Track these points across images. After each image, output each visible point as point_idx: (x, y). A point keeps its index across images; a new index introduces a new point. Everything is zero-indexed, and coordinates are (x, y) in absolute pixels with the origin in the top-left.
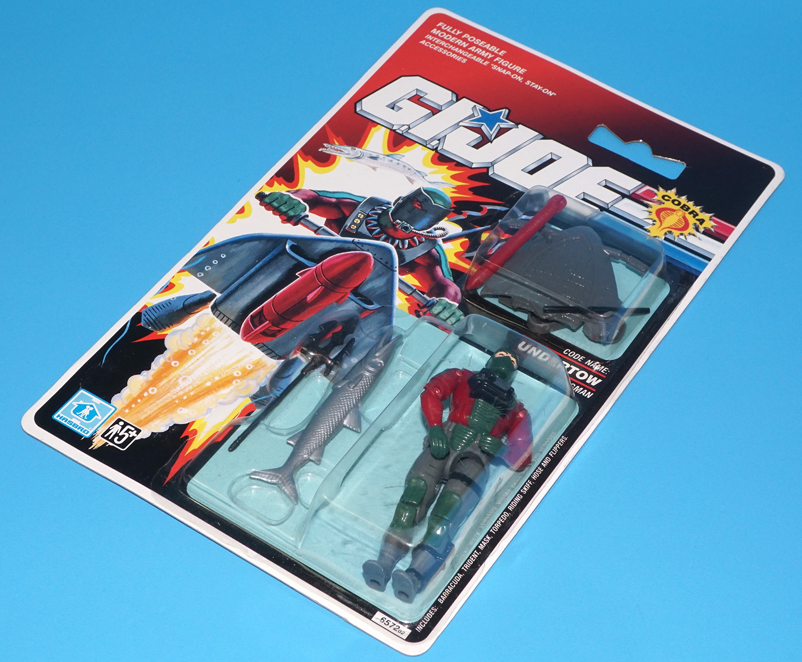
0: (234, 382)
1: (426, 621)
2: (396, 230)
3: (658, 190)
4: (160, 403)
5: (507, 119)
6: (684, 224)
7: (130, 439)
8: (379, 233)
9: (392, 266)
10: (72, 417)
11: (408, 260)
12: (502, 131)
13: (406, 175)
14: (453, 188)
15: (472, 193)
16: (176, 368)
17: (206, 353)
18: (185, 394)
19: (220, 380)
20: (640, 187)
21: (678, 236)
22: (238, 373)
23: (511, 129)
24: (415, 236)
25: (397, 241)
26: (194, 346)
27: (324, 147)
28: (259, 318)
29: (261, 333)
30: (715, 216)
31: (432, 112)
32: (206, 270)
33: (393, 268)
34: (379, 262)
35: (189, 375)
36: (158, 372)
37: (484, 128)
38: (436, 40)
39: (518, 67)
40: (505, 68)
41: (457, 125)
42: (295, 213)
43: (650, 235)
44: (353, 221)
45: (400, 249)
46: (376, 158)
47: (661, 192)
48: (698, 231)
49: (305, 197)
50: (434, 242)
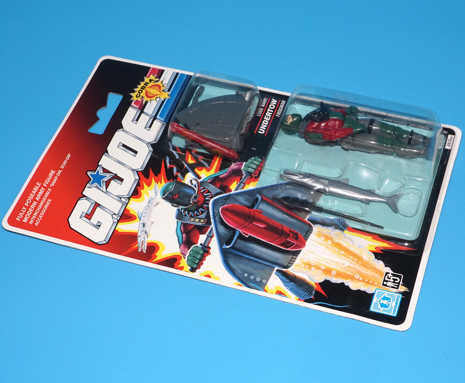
0: (336, 242)
2: (198, 202)
3: (133, 100)
4: (363, 270)
5: (95, 171)
6: (155, 86)
7: (394, 275)
8: (203, 208)
9: (226, 196)
10: (392, 307)
11: (219, 191)
12: (105, 171)
13: (153, 207)
14: (157, 184)
15: (159, 174)
16: (337, 271)
17: (321, 261)
18: (354, 261)
19: (337, 248)
20: (133, 107)
21: (165, 87)
22: (330, 242)
23: (102, 167)
24: (200, 192)
25: (206, 199)
26: (318, 268)
27: (142, 251)
28: (287, 244)
29: (297, 240)
30: (146, 76)
31: (98, 206)
32: (260, 280)
33: (228, 195)
34: (225, 202)
35: (340, 263)
36: (343, 278)
37: (105, 179)
38: (33, 218)
39: (50, 174)
40: (52, 180)
41: (106, 192)
42: (201, 250)
43: (168, 97)
44: (198, 222)
45: (212, 196)
46: (143, 224)
47: (134, 98)
48: (159, 81)
49: (186, 249)
50: (202, 183)
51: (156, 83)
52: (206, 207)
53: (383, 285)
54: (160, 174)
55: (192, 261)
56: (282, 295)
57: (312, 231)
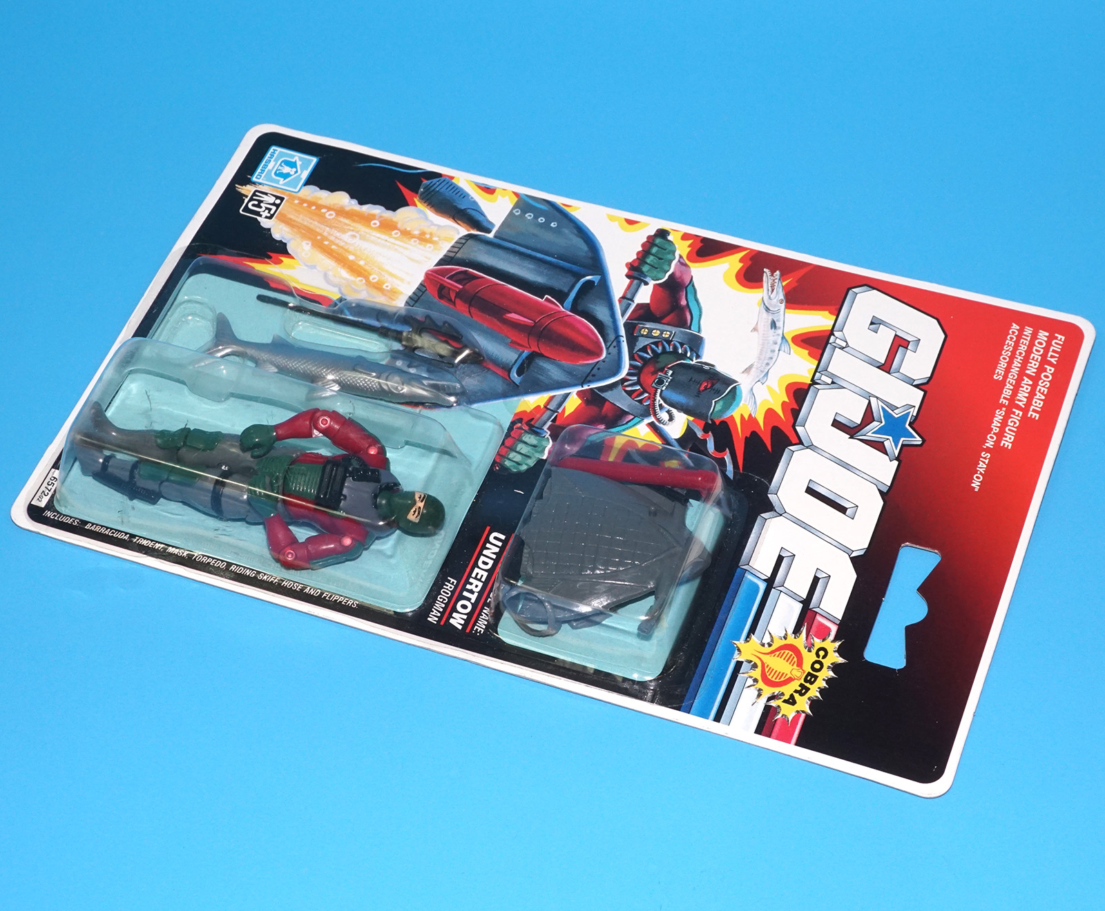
0: (360, 278)
1: (58, 518)
2: (655, 372)
3: (834, 641)
4: (315, 225)
5: (902, 445)
6: (777, 680)
7: (258, 214)
8: (642, 358)
9: (590, 382)
10: (276, 161)
11: (605, 395)
12: (879, 446)
13: (755, 364)
14: (750, 415)
15: (748, 436)
16: (369, 226)
17: (398, 245)
18: (331, 241)
19: (360, 266)
20: (831, 618)
21: (751, 677)
22: (373, 279)
23: (887, 454)
24: (650, 394)
25: (636, 378)
26: (406, 234)
27: (772, 273)
28: (464, 278)
29: (441, 285)
30: (807, 716)
31: (884, 364)
32: (526, 215)
33: (586, 383)
34: (593, 368)
35: (360, 239)
36: (359, 212)
37: (875, 425)
38: (1026, 340)
39: (1013, 438)
40: (1004, 423)
41: (869, 396)
42: (647, 272)
43: (740, 643)
44: (654, 329)
45: (622, 384)
46: (775, 327)
47: (831, 646)
48: (769, 699)
49: (678, 274)
50: (646, 414)
51: (776, 690)
52: (636, 361)
53: (282, 199)
54: (746, 437)
55: (665, 250)
56: (483, 186)
57: (406, 302)
